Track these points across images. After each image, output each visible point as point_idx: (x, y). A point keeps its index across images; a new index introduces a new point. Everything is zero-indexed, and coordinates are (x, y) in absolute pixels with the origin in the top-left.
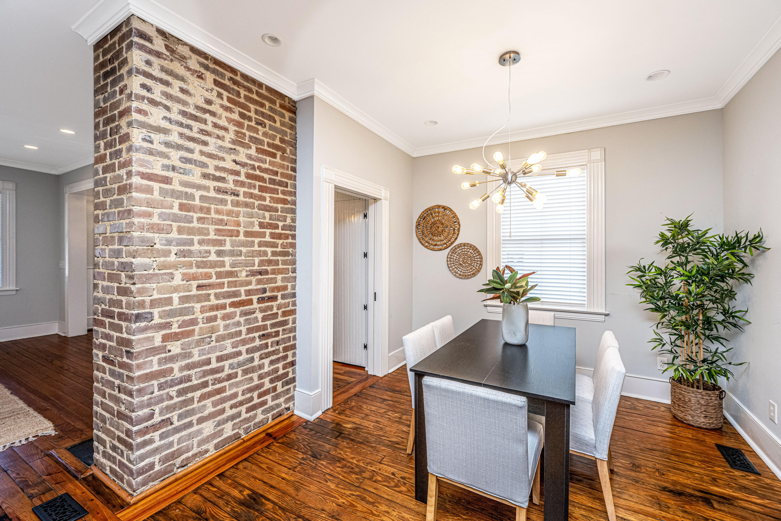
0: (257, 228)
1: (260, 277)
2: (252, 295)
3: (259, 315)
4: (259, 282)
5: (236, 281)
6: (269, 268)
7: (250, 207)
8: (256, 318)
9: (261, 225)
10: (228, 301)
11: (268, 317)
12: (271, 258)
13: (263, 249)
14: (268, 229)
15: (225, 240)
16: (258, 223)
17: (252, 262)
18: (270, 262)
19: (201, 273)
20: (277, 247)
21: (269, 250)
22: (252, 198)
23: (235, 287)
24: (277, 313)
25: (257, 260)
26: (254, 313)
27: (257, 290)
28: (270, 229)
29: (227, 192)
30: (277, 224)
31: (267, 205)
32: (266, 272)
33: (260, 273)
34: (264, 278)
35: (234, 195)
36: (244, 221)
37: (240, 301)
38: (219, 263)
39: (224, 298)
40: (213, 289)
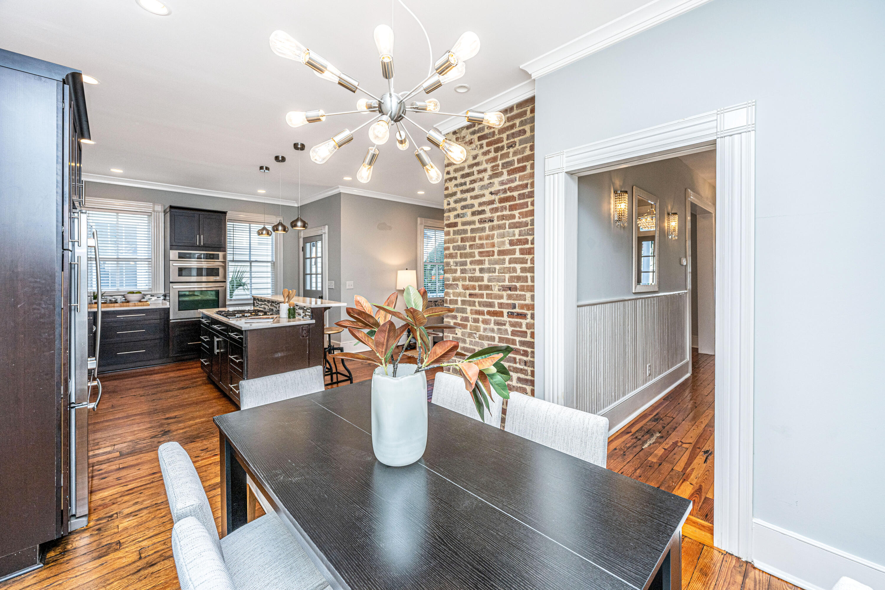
0: (507, 247)
1: (509, 292)
2: (504, 308)
3: (510, 329)
4: (510, 297)
5: (491, 294)
6: (518, 285)
7: (502, 229)
8: (507, 330)
9: (511, 243)
10: (486, 309)
11: (517, 333)
12: (521, 274)
13: (512, 265)
14: (517, 245)
15: (485, 260)
16: (508, 241)
17: (503, 278)
18: (519, 278)
19: (471, 285)
20: (526, 263)
21: (518, 266)
22: (503, 219)
23: (491, 299)
24: (526, 332)
25: (507, 276)
26: (505, 325)
27: (507, 304)
28: (519, 245)
29: (485, 221)
30: (526, 239)
31: (517, 222)
32: (515, 289)
33: (510, 289)
34: (513, 294)
35: (490, 221)
36: (498, 242)
37: (494, 311)
38: (480, 278)
39: (484, 306)
40: (478, 298)
